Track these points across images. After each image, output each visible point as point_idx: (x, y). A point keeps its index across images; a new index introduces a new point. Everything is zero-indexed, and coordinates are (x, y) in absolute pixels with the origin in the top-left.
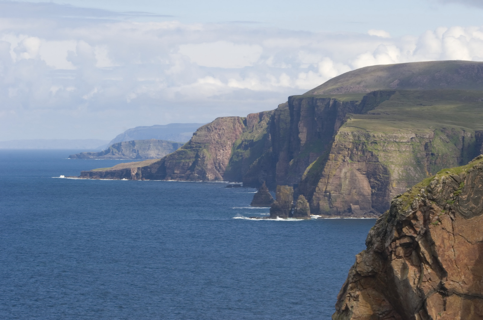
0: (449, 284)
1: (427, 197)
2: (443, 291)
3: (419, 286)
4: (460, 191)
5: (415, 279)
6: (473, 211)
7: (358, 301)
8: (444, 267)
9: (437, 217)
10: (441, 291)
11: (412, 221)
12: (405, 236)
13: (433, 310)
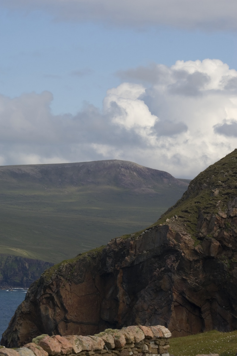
0: (69, 317)
1: (58, 274)
2: (66, 321)
3: (54, 318)
4: (73, 271)
5: (52, 315)
6: (80, 281)
7: (22, 326)
8: (67, 308)
9: (63, 284)
10: (65, 320)
11: (51, 286)
12: (47, 293)
13: (61, 330)
